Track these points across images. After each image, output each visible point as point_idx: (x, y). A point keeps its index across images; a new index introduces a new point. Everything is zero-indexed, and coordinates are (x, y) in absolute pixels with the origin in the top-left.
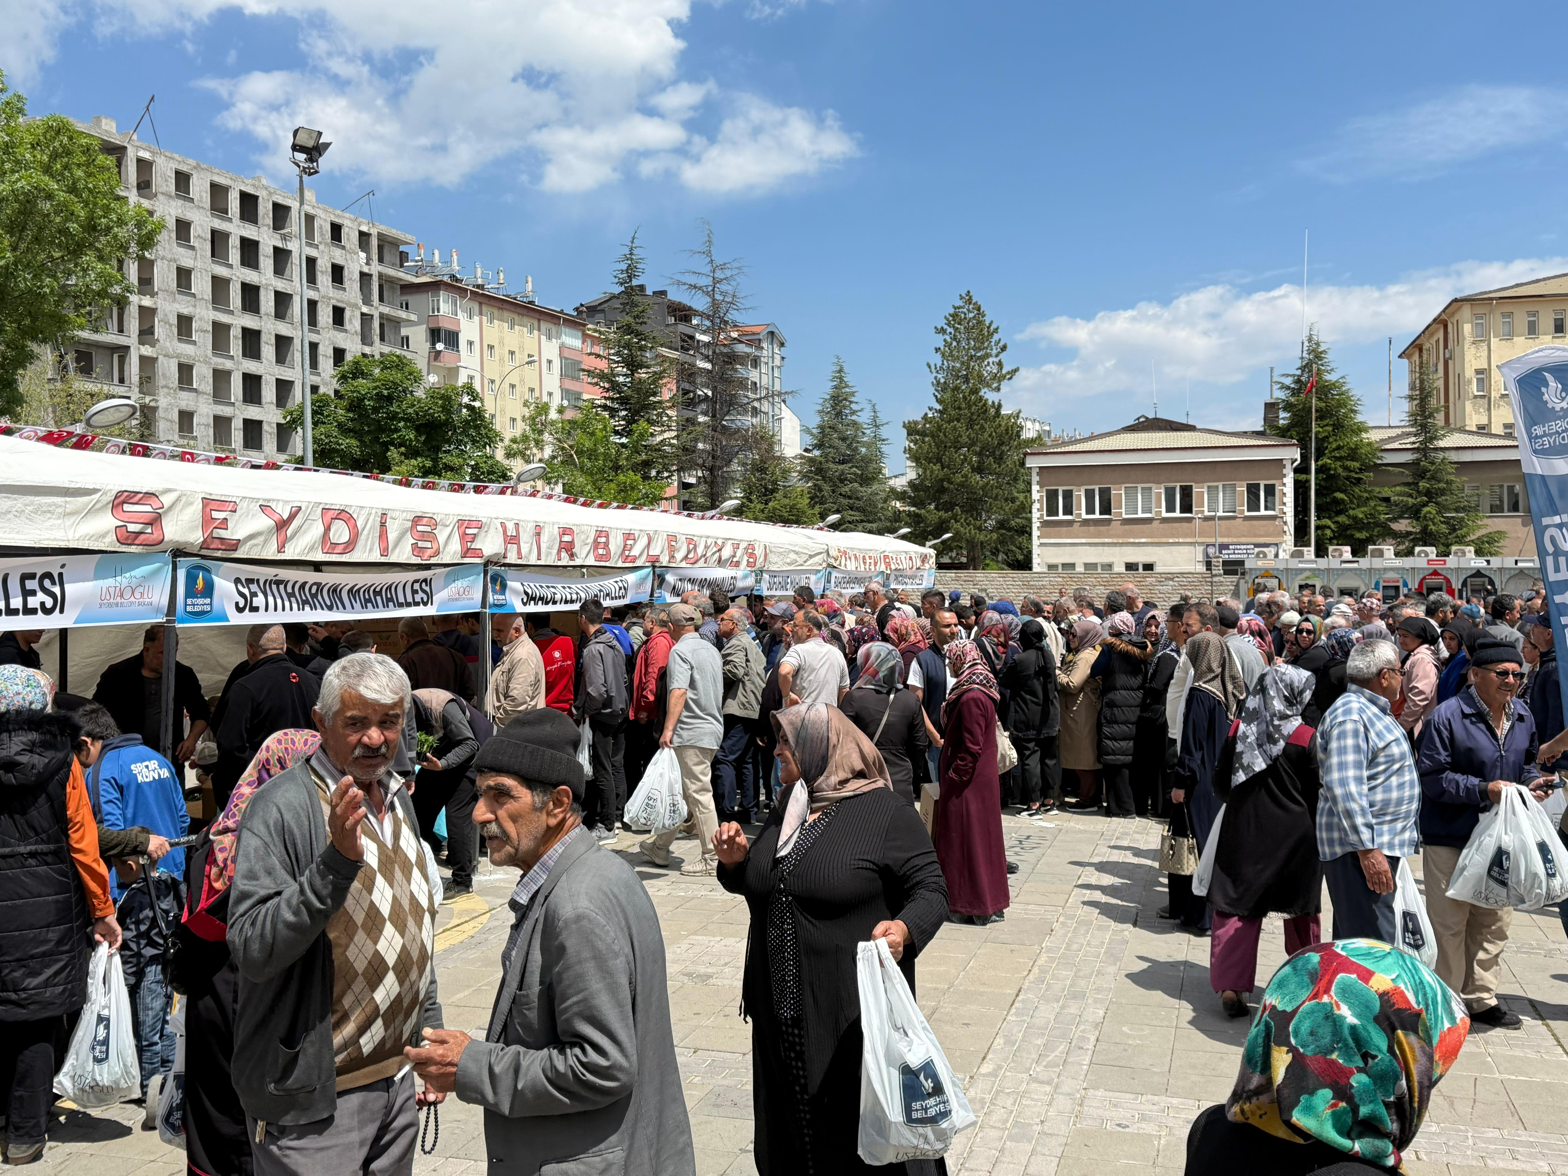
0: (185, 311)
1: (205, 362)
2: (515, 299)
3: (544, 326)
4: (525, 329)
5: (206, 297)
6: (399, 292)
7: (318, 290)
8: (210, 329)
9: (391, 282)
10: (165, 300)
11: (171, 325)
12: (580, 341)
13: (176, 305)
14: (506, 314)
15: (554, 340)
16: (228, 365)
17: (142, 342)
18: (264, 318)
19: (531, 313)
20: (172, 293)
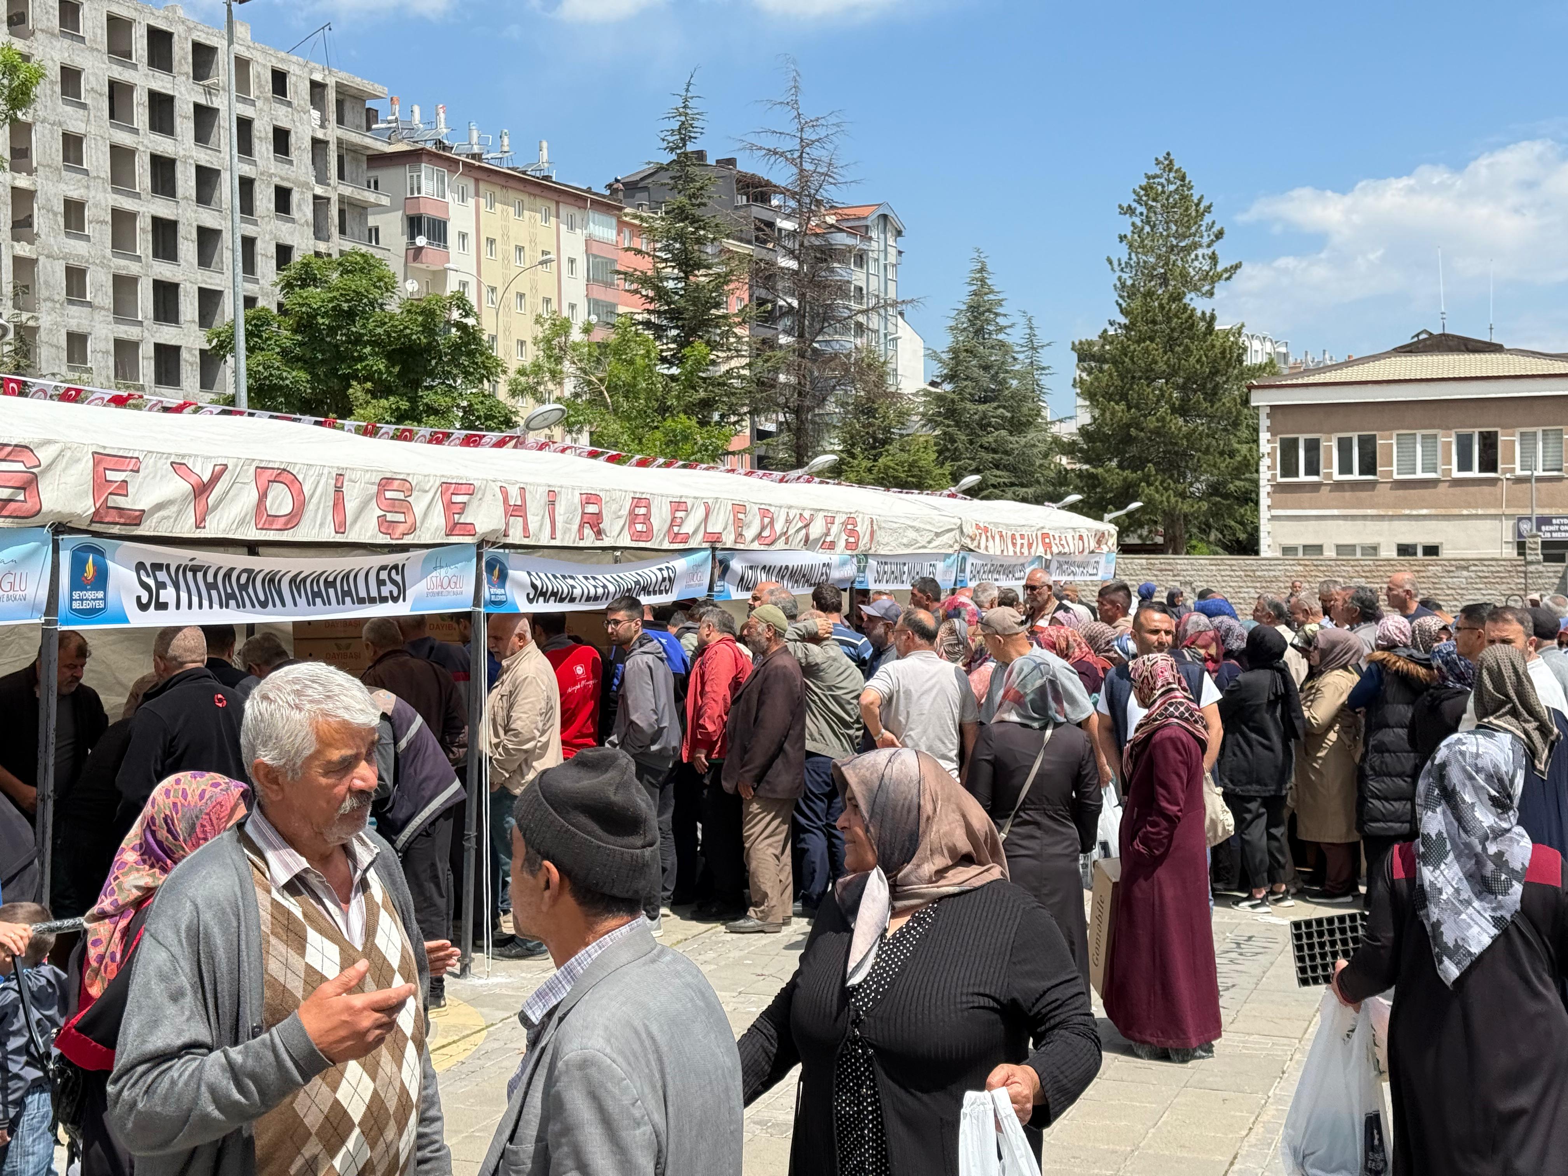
0: (75, 194)
1: (103, 265)
2: (524, 173)
3: (564, 210)
4: (538, 216)
5: (103, 175)
6: (365, 166)
7: (254, 163)
8: (109, 218)
9: (355, 151)
10: (47, 178)
11: (55, 214)
12: (614, 232)
13: (62, 186)
14: (512, 195)
15: (578, 231)
16: (131, 268)
17: (16, 238)
18: (182, 203)
19: (546, 193)
20: (57, 169)
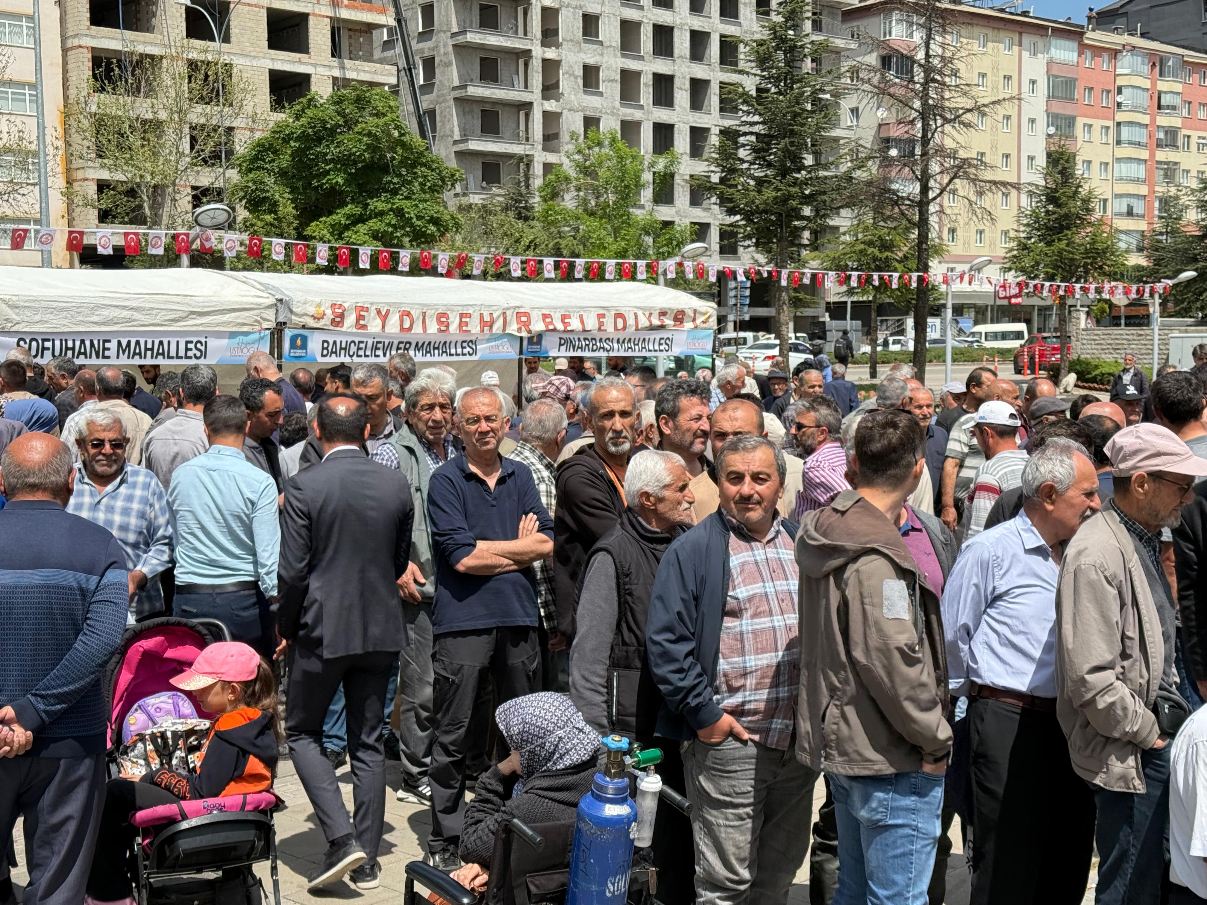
0: (591, 61)
1: (613, 114)
3: (1027, 39)
4: (1001, 46)
5: (614, 44)
6: (840, 18)
7: (740, 24)
8: (618, 77)
9: (831, 7)
10: (570, 50)
11: (576, 77)
12: (1076, 55)
13: (582, 55)
14: (976, 30)
15: (1040, 56)
16: (635, 114)
17: (545, 97)
18: (678, 61)
19: (1009, 26)
20: (578, 43)
